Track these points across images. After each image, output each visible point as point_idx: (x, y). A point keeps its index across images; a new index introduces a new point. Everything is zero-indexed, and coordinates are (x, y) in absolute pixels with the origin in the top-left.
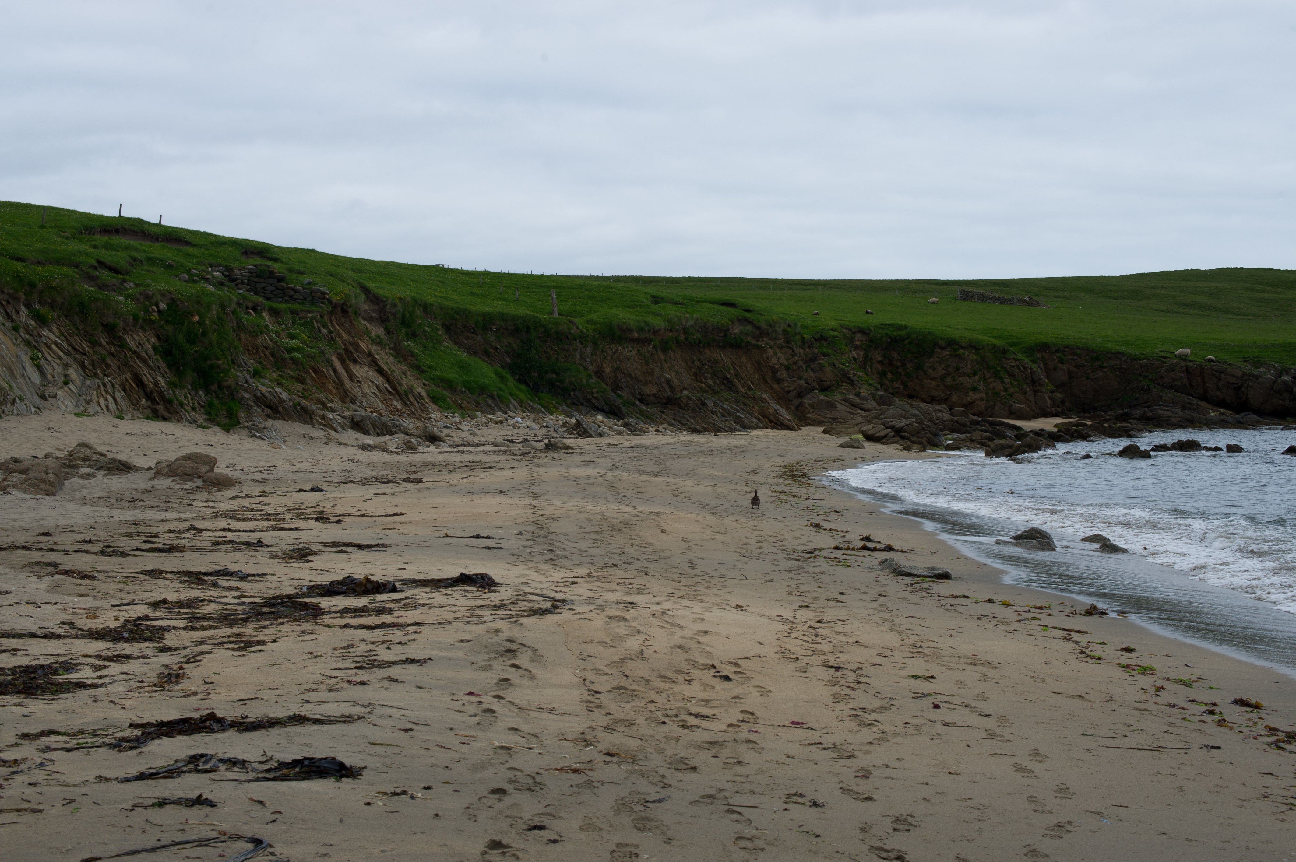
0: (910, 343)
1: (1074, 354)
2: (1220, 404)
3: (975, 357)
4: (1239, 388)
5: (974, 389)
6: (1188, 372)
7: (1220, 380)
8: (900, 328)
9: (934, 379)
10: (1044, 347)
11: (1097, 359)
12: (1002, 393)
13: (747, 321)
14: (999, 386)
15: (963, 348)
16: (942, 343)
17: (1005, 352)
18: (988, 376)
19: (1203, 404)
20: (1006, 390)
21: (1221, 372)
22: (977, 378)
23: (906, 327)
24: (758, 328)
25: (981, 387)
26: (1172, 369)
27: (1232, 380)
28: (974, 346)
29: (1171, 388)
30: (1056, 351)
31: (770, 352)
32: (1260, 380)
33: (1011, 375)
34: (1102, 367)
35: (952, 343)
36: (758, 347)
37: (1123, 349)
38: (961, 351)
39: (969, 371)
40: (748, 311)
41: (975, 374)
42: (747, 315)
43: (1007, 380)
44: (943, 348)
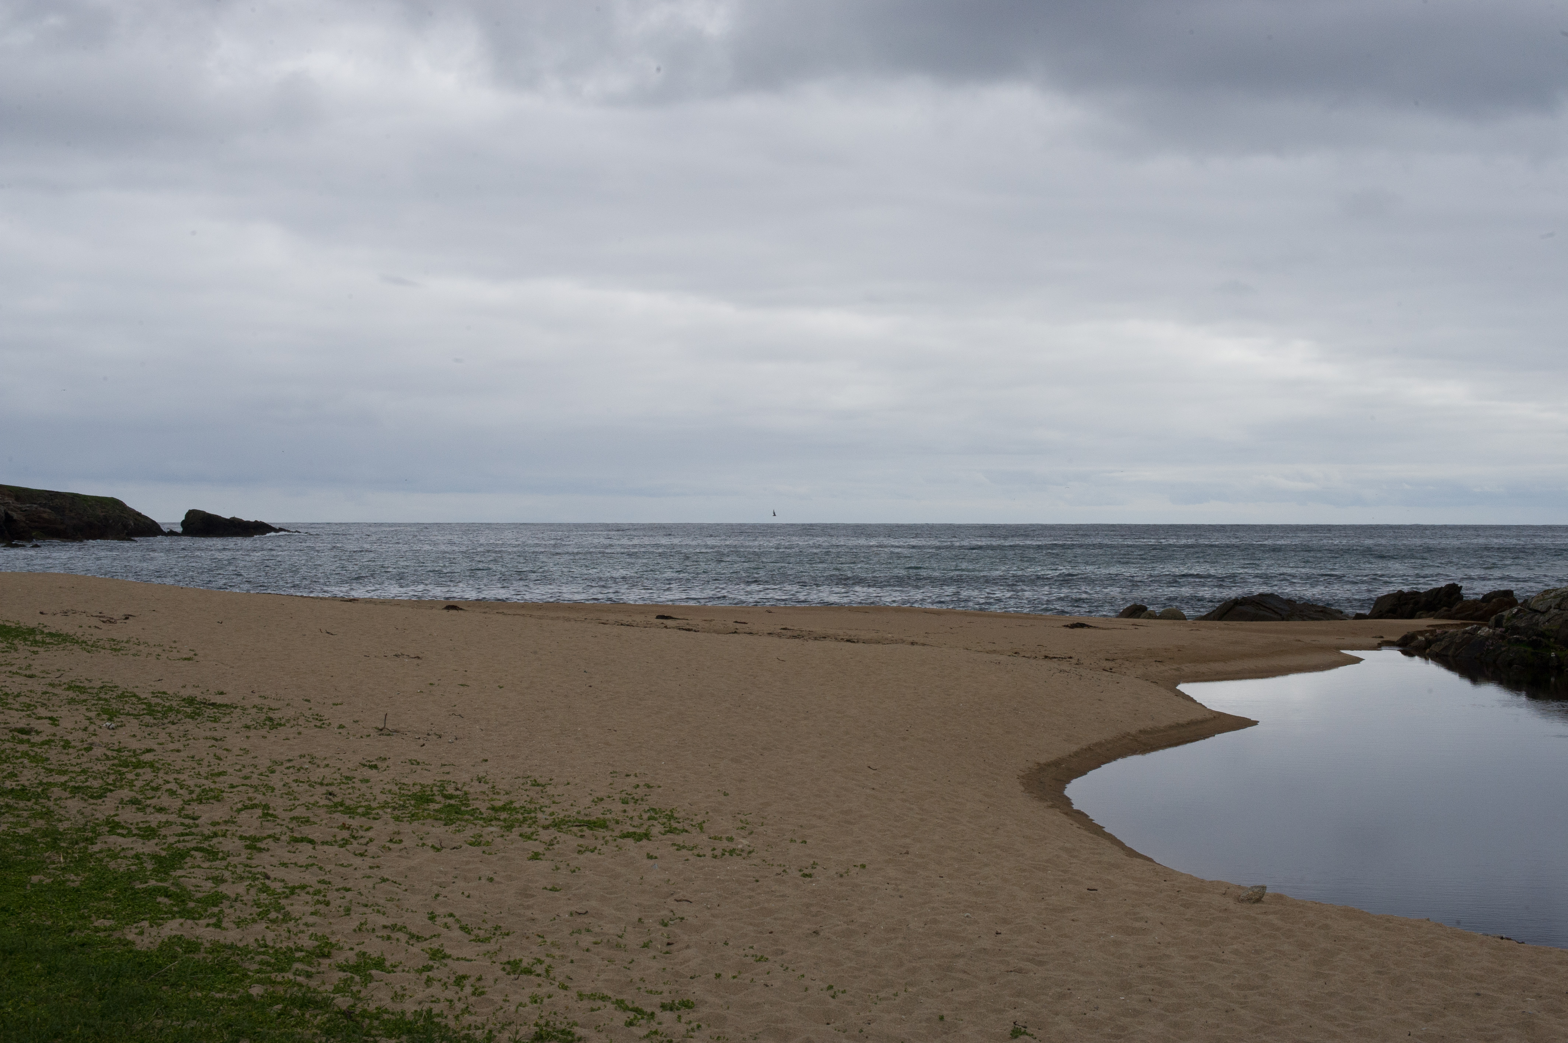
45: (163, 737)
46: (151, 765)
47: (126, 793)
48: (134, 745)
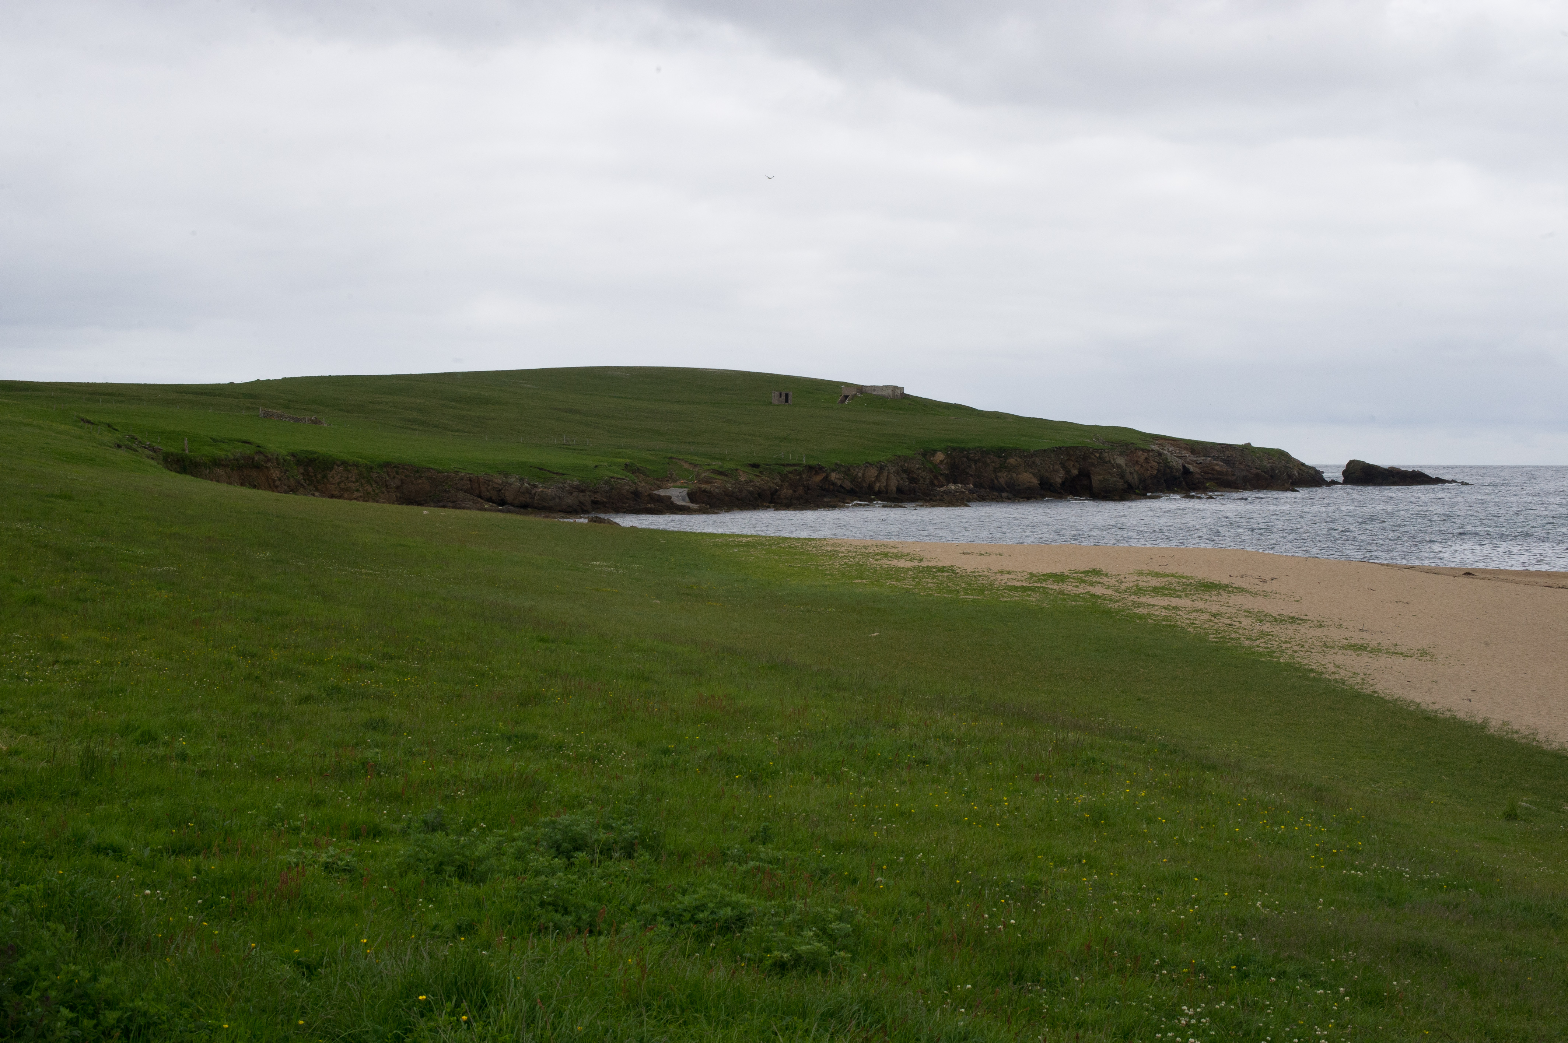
0: (319, 462)
1: (404, 469)
2: (489, 500)
3: (356, 471)
4: (500, 490)
5: (357, 490)
6: (470, 480)
7: (489, 485)
8: (315, 453)
9: (333, 484)
10: (387, 464)
11: (418, 472)
12: (372, 493)
13: (260, 453)
14: (370, 489)
15: (350, 466)
16: (338, 462)
17: (371, 468)
18: (364, 482)
19: (479, 500)
20: (374, 491)
21: (489, 481)
22: (358, 483)
23: (316, 453)
24: (266, 457)
25: (361, 489)
26: (461, 479)
27: (496, 486)
28: (356, 465)
29: (461, 490)
30: (394, 467)
31: (272, 471)
32: (513, 486)
33: (376, 482)
34: (420, 477)
35: (344, 463)
36: (267, 468)
37: (432, 466)
38: (349, 468)
39: (354, 479)
40: (258, 446)
41: (357, 481)
42: (260, 449)
43: (374, 485)
44: (339, 466)
45: (1278, 628)
46: (1272, 635)
47: (1262, 640)
48: (1267, 630)
